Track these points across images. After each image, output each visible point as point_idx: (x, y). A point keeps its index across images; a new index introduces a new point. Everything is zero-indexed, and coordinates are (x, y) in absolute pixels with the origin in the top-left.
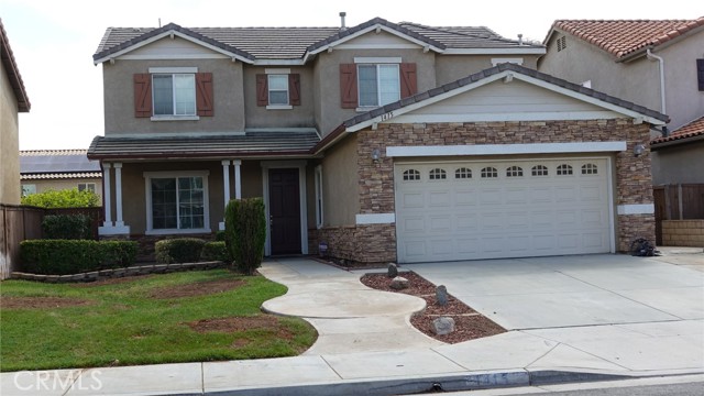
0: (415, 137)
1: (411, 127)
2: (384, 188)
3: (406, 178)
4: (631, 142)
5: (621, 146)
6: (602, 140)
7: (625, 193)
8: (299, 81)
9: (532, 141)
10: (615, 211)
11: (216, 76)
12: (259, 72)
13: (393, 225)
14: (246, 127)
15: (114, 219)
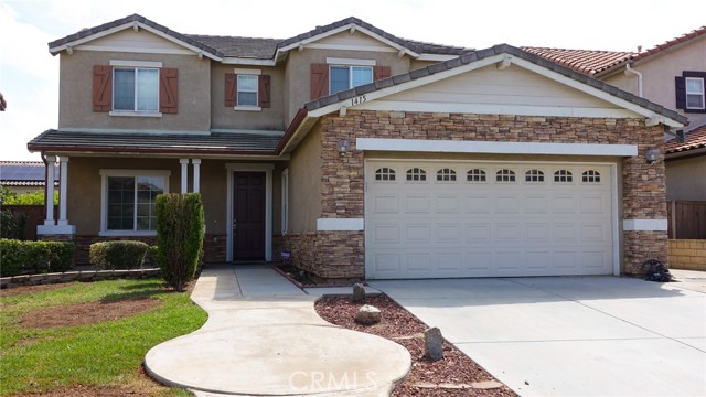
0: (392, 127)
1: (387, 116)
2: (352, 188)
3: (378, 177)
4: (642, 146)
5: (631, 150)
6: (610, 142)
7: (635, 205)
8: (269, 83)
9: (529, 139)
10: (621, 226)
11: (181, 72)
12: (229, 71)
13: (361, 233)
14: (211, 127)
15: (56, 217)
